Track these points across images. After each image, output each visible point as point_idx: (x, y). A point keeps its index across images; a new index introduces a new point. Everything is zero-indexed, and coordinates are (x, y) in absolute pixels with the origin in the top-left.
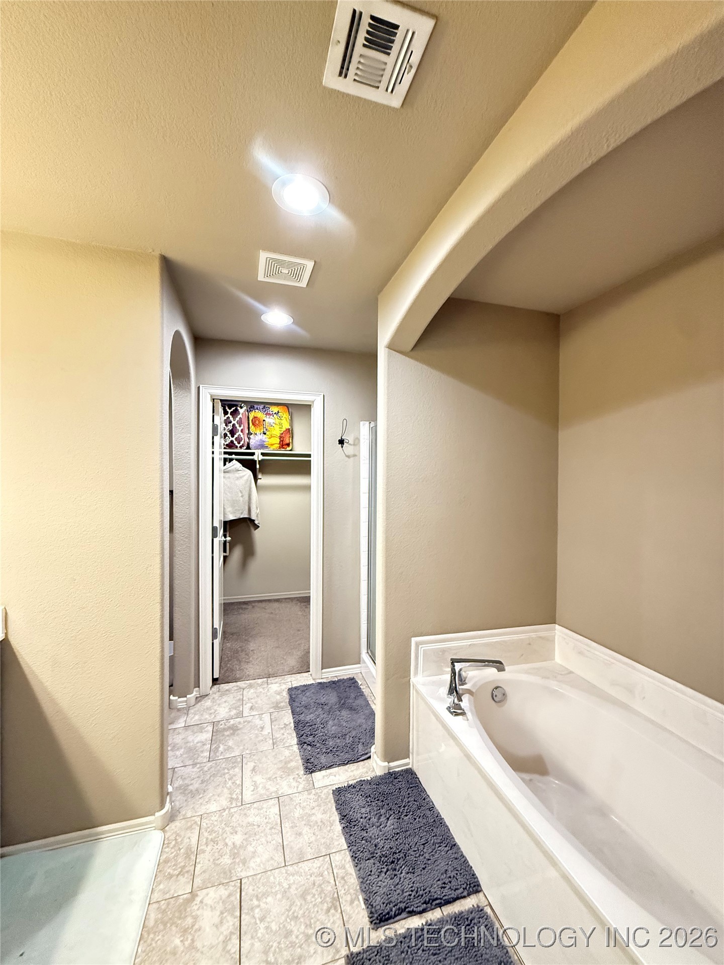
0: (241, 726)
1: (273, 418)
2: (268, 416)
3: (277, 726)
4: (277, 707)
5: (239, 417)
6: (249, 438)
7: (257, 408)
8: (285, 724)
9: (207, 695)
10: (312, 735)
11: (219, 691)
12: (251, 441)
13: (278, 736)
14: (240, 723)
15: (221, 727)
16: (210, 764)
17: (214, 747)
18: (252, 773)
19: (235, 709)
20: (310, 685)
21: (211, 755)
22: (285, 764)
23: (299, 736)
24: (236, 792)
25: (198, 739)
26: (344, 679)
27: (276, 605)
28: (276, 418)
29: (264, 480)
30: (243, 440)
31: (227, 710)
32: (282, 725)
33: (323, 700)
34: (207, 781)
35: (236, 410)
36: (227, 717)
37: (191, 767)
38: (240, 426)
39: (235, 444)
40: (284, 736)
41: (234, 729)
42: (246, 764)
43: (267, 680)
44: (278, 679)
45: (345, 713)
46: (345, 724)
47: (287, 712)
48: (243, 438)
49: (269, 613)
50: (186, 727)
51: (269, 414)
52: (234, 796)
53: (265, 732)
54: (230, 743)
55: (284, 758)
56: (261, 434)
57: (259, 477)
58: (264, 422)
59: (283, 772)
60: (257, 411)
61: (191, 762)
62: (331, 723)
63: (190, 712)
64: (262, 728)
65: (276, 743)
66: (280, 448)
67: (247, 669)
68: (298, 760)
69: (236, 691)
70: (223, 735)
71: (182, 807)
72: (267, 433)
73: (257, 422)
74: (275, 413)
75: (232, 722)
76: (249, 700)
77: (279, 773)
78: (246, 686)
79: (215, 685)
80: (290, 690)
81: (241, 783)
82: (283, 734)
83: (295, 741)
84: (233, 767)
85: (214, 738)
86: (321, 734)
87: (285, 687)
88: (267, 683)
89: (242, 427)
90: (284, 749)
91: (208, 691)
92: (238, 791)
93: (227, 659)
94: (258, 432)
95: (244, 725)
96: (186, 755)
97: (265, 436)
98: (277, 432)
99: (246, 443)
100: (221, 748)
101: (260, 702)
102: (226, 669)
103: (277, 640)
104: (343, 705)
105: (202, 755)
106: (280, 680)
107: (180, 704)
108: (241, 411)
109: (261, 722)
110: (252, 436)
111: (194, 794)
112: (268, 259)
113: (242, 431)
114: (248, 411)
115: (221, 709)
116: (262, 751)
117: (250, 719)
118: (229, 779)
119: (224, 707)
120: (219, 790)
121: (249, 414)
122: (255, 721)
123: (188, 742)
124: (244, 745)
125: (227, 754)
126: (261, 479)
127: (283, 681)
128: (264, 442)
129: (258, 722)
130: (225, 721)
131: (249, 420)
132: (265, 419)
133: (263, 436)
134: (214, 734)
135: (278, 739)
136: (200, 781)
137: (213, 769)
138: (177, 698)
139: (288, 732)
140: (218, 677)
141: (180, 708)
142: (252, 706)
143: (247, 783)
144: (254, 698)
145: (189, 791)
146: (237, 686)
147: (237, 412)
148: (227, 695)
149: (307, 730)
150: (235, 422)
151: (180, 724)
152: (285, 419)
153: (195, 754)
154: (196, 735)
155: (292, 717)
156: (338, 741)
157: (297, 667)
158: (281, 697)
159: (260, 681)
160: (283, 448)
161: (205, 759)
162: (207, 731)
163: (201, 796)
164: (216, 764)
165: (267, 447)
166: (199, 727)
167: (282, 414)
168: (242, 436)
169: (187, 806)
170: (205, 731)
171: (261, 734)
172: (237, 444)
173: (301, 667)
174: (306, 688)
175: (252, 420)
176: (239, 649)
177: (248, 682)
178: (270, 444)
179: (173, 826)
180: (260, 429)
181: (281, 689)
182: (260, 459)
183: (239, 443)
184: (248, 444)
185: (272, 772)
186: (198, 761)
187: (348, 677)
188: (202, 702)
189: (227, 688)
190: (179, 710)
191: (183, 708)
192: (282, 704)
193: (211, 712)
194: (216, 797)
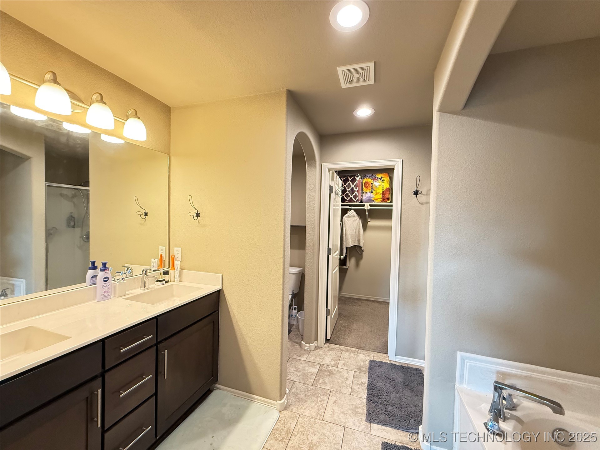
0: (335, 372)
1: (378, 182)
2: (374, 181)
3: (356, 382)
4: (360, 369)
5: (356, 182)
6: (362, 196)
7: (368, 176)
8: (362, 382)
9: (321, 347)
10: (378, 397)
11: (328, 347)
12: (363, 197)
13: (355, 388)
14: (335, 370)
15: (324, 368)
16: (312, 387)
17: (317, 378)
18: (333, 404)
19: (334, 361)
20: (386, 363)
21: (314, 383)
22: (355, 408)
23: (369, 395)
24: (321, 411)
25: (310, 370)
26: (412, 368)
27: (377, 304)
28: (380, 182)
29: (372, 223)
30: (358, 197)
31: (330, 360)
32: (360, 382)
33: (392, 376)
34: (308, 396)
35: (355, 178)
36: (328, 364)
37: (302, 384)
38: (356, 188)
39: (353, 200)
40: (359, 390)
41: (331, 373)
42: (332, 397)
43: (358, 350)
44: (365, 352)
45: (407, 392)
46: (404, 400)
47: (365, 375)
48: (358, 196)
49: (371, 309)
50: (307, 361)
51: (376, 179)
52: (320, 412)
53: (348, 382)
54: (326, 380)
55: (355, 403)
56: (369, 193)
57: (369, 221)
58: (372, 185)
59: (352, 412)
60: (368, 178)
61: (303, 382)
62: (394, 394)
63: (310, 354)
64: (347, 379)
65: (353, 391)
66: (382, 201)
67: (347, 339)
68: (363, 409)
69: (338, 351)
70: (324, 374)
71: (292, 404)
72: (374, 192)
73: (367, 185)
74: (379, 179)
75: (331, 368)
76: (344, 358)
77: (350, 412)
78: (345, 349)
79: (327, 343)
80: (371, 361)
81: (325, 407)
82: (359, 388)
83: (365, 396)
84: (324, 395)
85: (318, 373)
86: (385, 399)
87: (368, 358)
88: (358, 352)
89: (357, 189)
90: (357, 398)
91: (322, 345)
92: (323, 410)
93: (337, 330)
94: (368, 191)
95: (336, 373)
96: (302, 377)
97: (372, 194)
98: (380, 190)
99: (360, 199)
100: (320, 381)
101: (350, 362)
102: (335, 336)
103: (372, 327)
104: (406, 386)
105: (310, 380)
106: (366, 353)
107: (306, 347)
108: (357, 179)
109: (348, 375)
110: (364, 194)
111: (300, 400)
112: (343, 71)
113: (357, 191)
114: (362, 179)
115: (327, 358)
116: (342, 393)
117: (341, 370)
118: (320, 401)
119: (329, 358)
120: (313, 404)
121: (363, 180)
122: (344, 372)
123: (304, 370)
124: (334, 385)
125: (323, 386)
126: (370, 222)
127: (368, 354)
128: (371, 197)
129: (345, 374)
130: (327, 366)
131: (362, 184)
132: (372, 183)
133: (371, 194)
134: (319, 371)
135: (355, 390)
136: (304, 395)
137: (313, 391)
138: (305, 343)
139: (362, 388)
140: (329, 338)
141: (306, 350)
142: (344, 363)
143: (329, 409)
144: (347, 359)
145: (298, 397)
146: (339, 348)
147: (355, 179)
148: (332, 351)
149: (375, 392)
150: (353, 186)
151: (304, 358)
152: (386, 182)
153: (306, 378)
154: (310, 367)
155: (367, 380)
156: (396, 410)
157: (380, 349)
158: (364, 364)
159: (354, 349)
160: (385, 201)
161: (311, 383)
162: (316, 368)
163: (303, 403)
164: (315, 389)
165: (373, 201)
166: (313, 364)
167: (384, 179)
168: (357, 194)
169: (294, 405)
170: (315, 367)
171: (345, 382)
172: (354, 200)
173: (382, 349)
174: (382, 364)
175: (364, 184)
176: (346, 326)
177: (346, 347)
178: (375, 199)
179: (285, 412)
180: (369, 190)
181: (366, 359)
182: (368, 209)
183: (355, 199)
184: (362, 199)
185: (345, 409)
186: (307, 383)
187: (416, 368)
188: (318, 351)
189: (333, 347)
190: (305, 350)
191: (308, 350)
192: (364, 369)
193: (321, 358)
194: (310, 408)
